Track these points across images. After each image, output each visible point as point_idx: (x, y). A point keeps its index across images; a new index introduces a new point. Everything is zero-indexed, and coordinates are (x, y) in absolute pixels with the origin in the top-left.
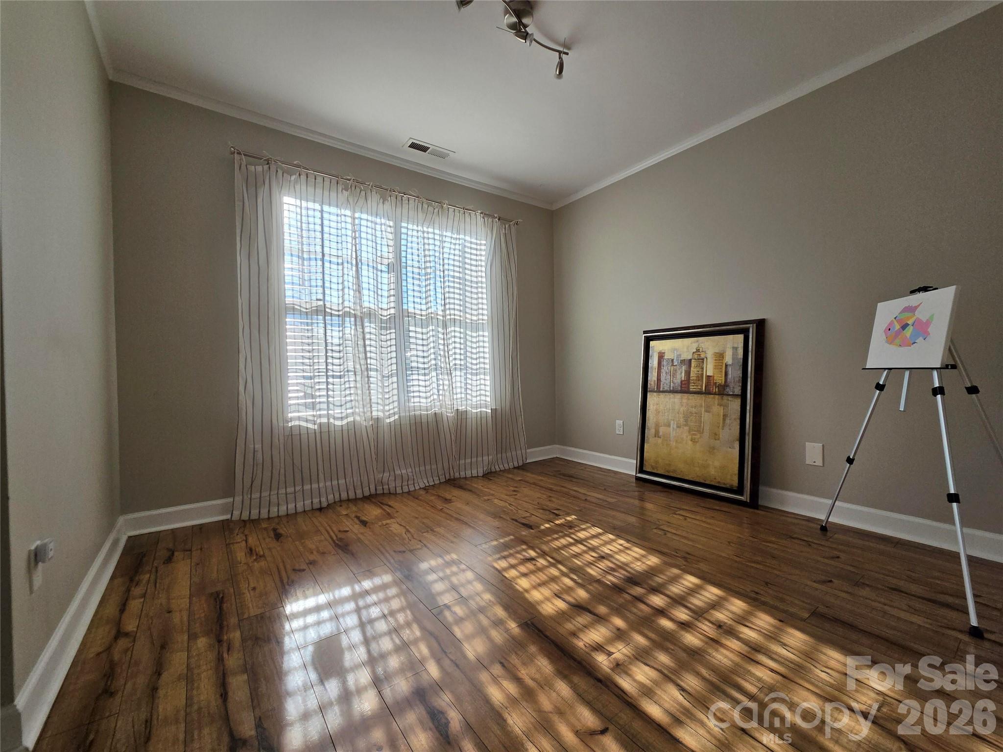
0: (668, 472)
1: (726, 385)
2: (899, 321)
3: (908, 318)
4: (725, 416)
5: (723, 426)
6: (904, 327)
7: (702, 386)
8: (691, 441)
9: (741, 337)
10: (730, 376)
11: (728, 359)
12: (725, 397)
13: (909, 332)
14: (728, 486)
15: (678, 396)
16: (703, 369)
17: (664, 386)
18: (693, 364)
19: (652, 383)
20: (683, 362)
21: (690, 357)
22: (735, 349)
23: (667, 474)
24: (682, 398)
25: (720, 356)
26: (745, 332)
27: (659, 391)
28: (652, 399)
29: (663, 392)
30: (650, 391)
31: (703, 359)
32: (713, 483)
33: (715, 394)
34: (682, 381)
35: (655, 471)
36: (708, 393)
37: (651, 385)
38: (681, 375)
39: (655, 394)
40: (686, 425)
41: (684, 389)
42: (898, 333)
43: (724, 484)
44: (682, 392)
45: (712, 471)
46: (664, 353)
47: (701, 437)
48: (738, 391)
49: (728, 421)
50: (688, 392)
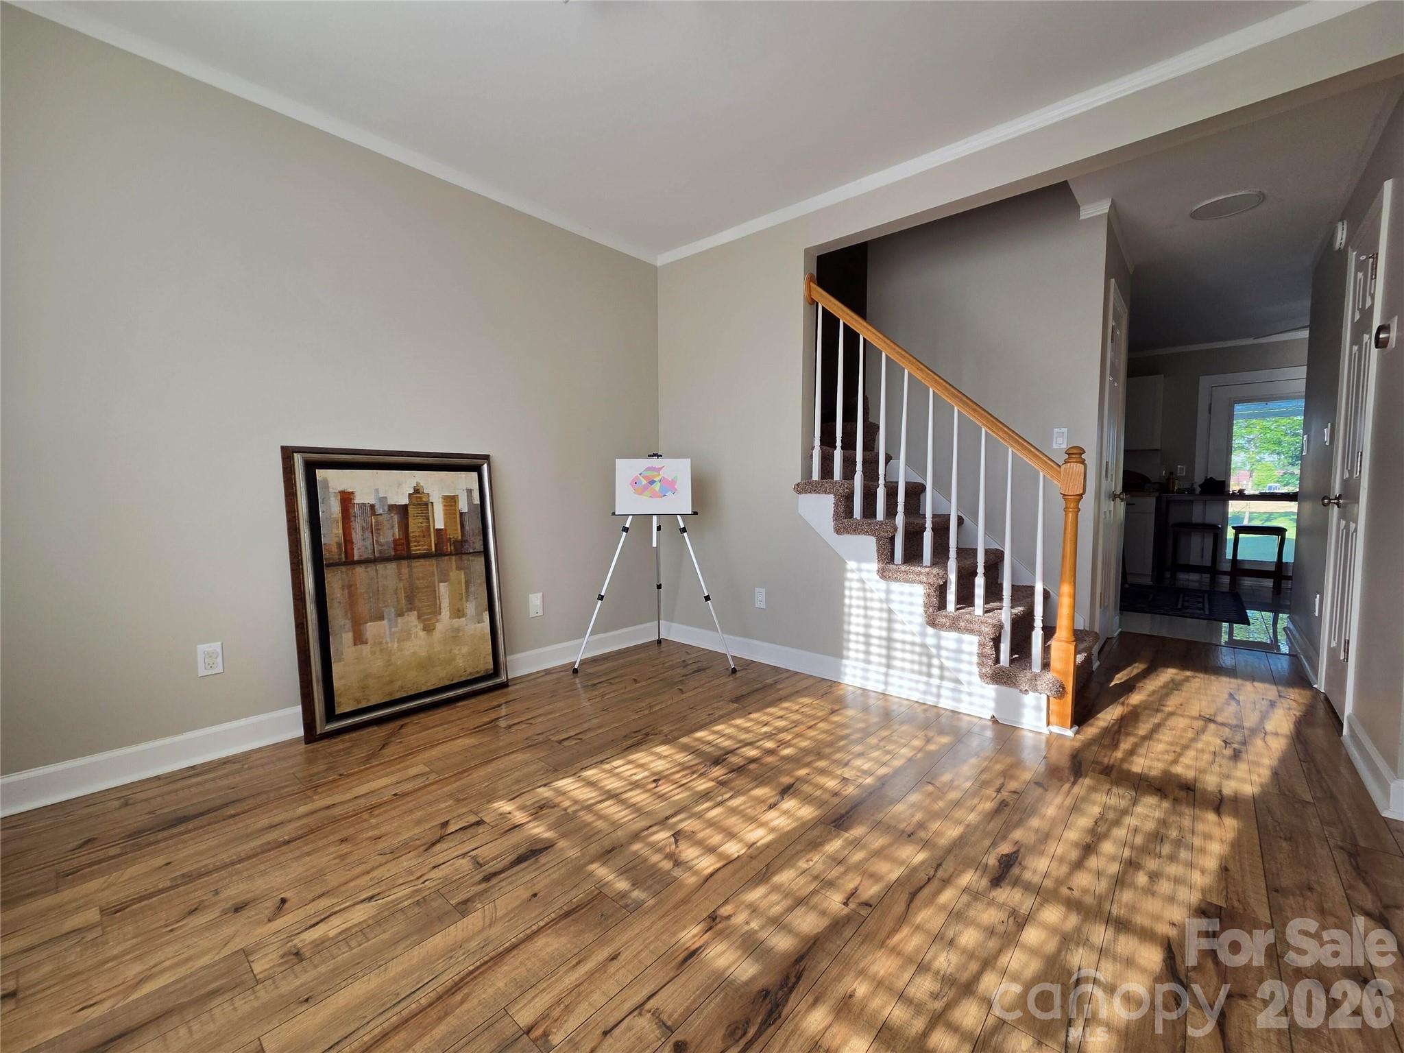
0: (390, 694)
1: (463, 542)
2: (645, 478)
3: (656, 476)
4: (467, 583)
5: (466, 597)
6: (652, 482)
7: (431, 546)
8: (424, 629)
9: (475, 475)
10: (467, 528)
11: (463, 506)
12: (465, 557)
13: (657, 486)
15: (392, 567)
16: (428, 519)
17: (360, 548)
18: (411, 510)
19: (335, 549)
20: (392, 508)
21: (405, 501)
22: (470, 491)
23: (387, 699)
24: (399, 568)
25: (451, 501)
26: (477, 469)
27: (349, 562)
29: (360, 562)
30: (330, 565)
31: (426, 504)
32: (464, 679)
33: (451, 554)
34: (395, 541)
36: (439, 554)
37: (330, 552)
38: (390, 533)
39: (343, 568)
41: (402, 553)
42: (645, 488)
44: (398, 558)
45: (460, 662)
46: (352, 493)
47: (437, 621)
48: (479, 546)
49: (472, 589)
50: (410, 557)
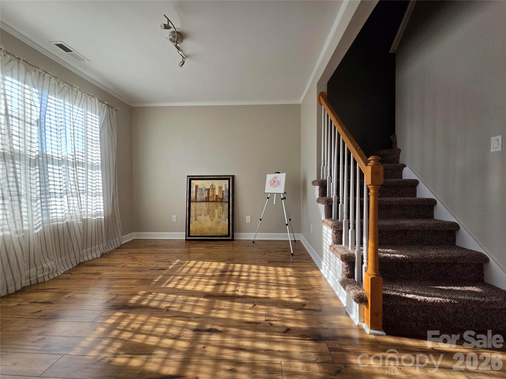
0: (201, 234)
1: (223, 198)
2: (273, 180)
3: (276, 180)
4: (223, 210)
5: (222, 214)
6: (274, 182)
7: (214, 199)
8: (211, 220)
9: (228, 181)
10: (224, 195)
11: (224, 189)
12: (223, 203)
13: (276, 183)
14: (225, 235)
15: (205, 203)
16: (214, 192)
17: (199, 198)
18: (210, 190)
19: (193, 198)
20: (206, 189)
21: (209, 188)
22: (226, 185)
23: (201, 235)
24: (206, 204)
25: (220, 188)
26: (229, 179)
27: (196, 201)
28: (193, 205)
29: (198, 202)
30: (192, 202)
31: (214, 189)
32: (219, 235)
33: (219, 202)
34: (206, 197)
35: (195, 235)
36: (216, 201)
37: (192, 199)
38: (205, 195)
39: (194, 203)
40: (208, 215)
41: (207, 200)
42: (273, 184)
43: (223, 234)
44: (206, 201)
45: (219, 231)
46: (198, 186)
47: (214, 218)
48: (227, 200)
49: (224, 211)
50: (209, 201)
